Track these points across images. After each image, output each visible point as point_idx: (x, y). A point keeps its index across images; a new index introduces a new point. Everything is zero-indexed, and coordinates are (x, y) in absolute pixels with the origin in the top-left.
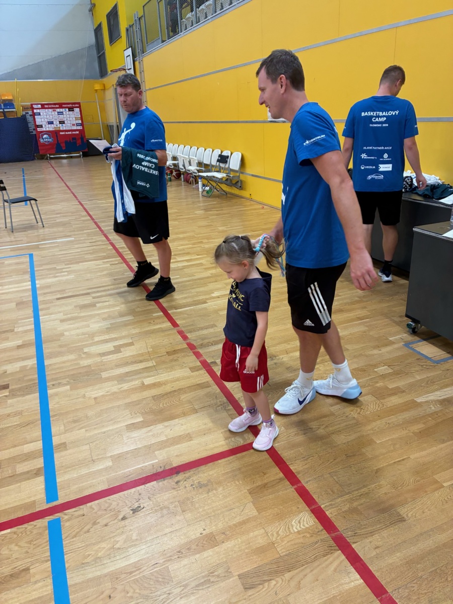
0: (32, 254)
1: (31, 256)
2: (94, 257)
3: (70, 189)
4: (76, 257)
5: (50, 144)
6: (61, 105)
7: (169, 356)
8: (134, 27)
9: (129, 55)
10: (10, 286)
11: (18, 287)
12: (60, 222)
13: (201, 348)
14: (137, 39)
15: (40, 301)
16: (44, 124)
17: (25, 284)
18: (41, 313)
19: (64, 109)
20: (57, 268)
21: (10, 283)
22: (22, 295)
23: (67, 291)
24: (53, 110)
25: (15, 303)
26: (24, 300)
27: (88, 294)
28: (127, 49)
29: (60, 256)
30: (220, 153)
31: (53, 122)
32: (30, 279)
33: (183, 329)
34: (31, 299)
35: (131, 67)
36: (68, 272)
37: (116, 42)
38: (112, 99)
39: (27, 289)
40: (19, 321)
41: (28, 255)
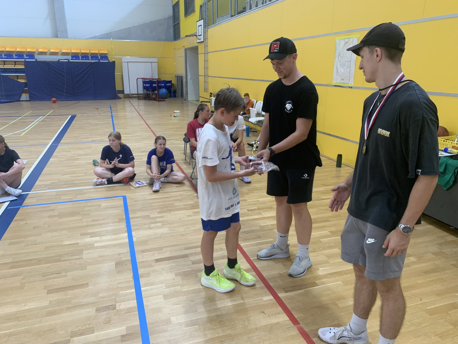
1: (125, 198)
3: (150, 128)
4: (167, 203)
9: (201, 25)
10: (108, 237)
11: (115, 240)
15: (139, 262)
17: (122, 235)
18: (142, 281)
20: (151, 217)
21: (107, 233)
22: (120, 252)
23: (164, 249)
25: (114, 263)
26: (123, 259)
27: (186, 256)
28: (199, 20)
29: (151, 201)
32: (126, 229)
34: (130, 258)
35: (201, 34)
36: (162, 222)
37: (190, 15)
38: (183, 56)
39: (124, 243)
40: (120, 292)
41: (122, 197)
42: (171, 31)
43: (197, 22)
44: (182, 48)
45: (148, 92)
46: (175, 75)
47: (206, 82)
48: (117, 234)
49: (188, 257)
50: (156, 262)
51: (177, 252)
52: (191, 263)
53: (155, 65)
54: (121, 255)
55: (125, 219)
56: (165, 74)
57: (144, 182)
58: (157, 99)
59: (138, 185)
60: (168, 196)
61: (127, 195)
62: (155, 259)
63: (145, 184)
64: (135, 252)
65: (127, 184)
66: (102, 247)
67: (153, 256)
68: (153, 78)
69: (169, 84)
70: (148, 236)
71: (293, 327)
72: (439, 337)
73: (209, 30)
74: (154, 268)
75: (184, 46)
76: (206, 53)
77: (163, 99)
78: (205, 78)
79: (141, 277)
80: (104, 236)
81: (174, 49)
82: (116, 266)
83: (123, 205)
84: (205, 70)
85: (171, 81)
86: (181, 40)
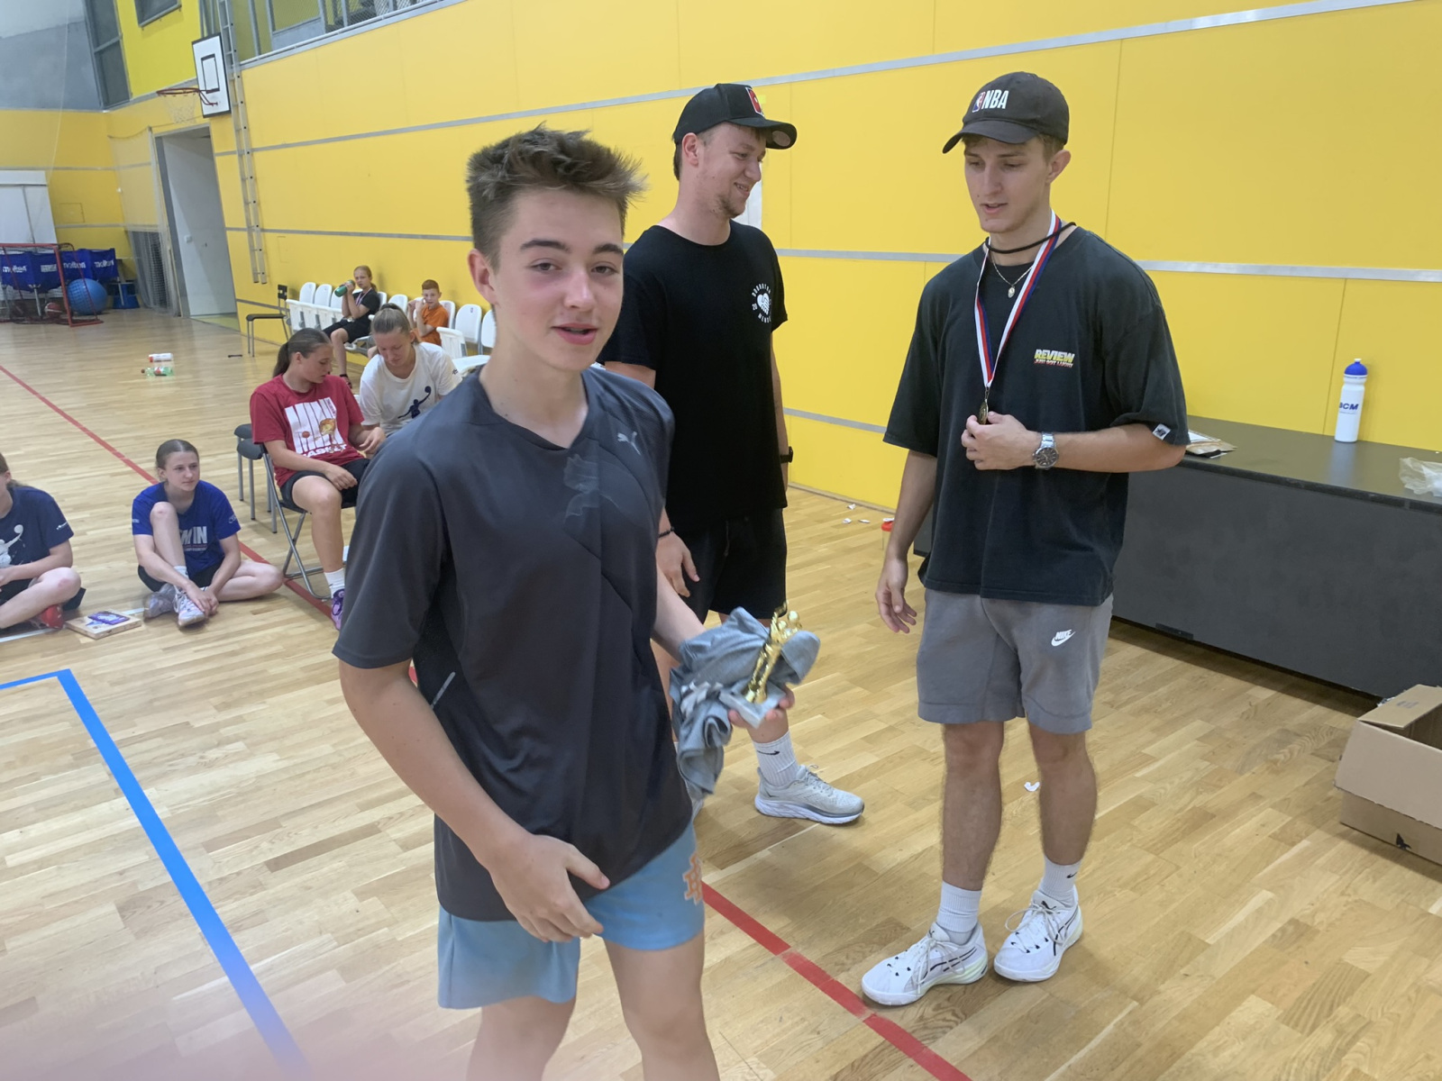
0: (68, 671)
1: (68, 681)
2: (303, 669)
3: (75, 423)
4: (239, 672)
10: (55, 825)
11: (87, 827)
12: (104, 539)
13: (935, 1038)
15: (210, 883)
17: (104, 808)
18: (245, 942)
20: (197, 725)
21: (46, 809)
22: (122, 866)
23: (287, 824)
25: (113, 908)
26: (141, 888)
27: (371, 830)
28: (203, 39)
29: (178, 674)
32: (116, 784)
34: (168, 878)
35: (217, 87)
36: (245, 739)
37: (163, 19)
38: (149, 164)
39: (127, 831)
40: (175, 998)
41: (56, 678)
42: (89, 72)
43: (194, 43)
44: (141, 133)
45: (26, 295)
46: (123, 229)
47: (256, 250)
48: (85, 807)
49: (379, 831)
50: (272, 871)
51: (336, 823)
52: (397, 849)
53: (40, 197)
54: (126, 874)
55: (98, 750)
56: (86, 226)
57: (126, 613)
58: (67, 317)
59: (104, 628)
60: (236, 647)
61: (76, 668)
62: (265, 862)
63: (133, 620)
64: (183, 854)
65: (61, 628)
66: (41, 863)
67: (254, 853)
68: (37, 242)
69: (105, 263)
70: (210, 793)
71: (772, 959)
72: (1132, 889)
73: (245, 73)
74: (272, 891)
75: (150, 129)
76: (245, 153)
77: (92, 314)
78: (250, 236)
79: (238, 930)
80: (33, 823)
81: (111, 137)
82: (123, 917)
83: (70, 702)
84: (247, 211)
85: (112, 251)
86: (137, 106)
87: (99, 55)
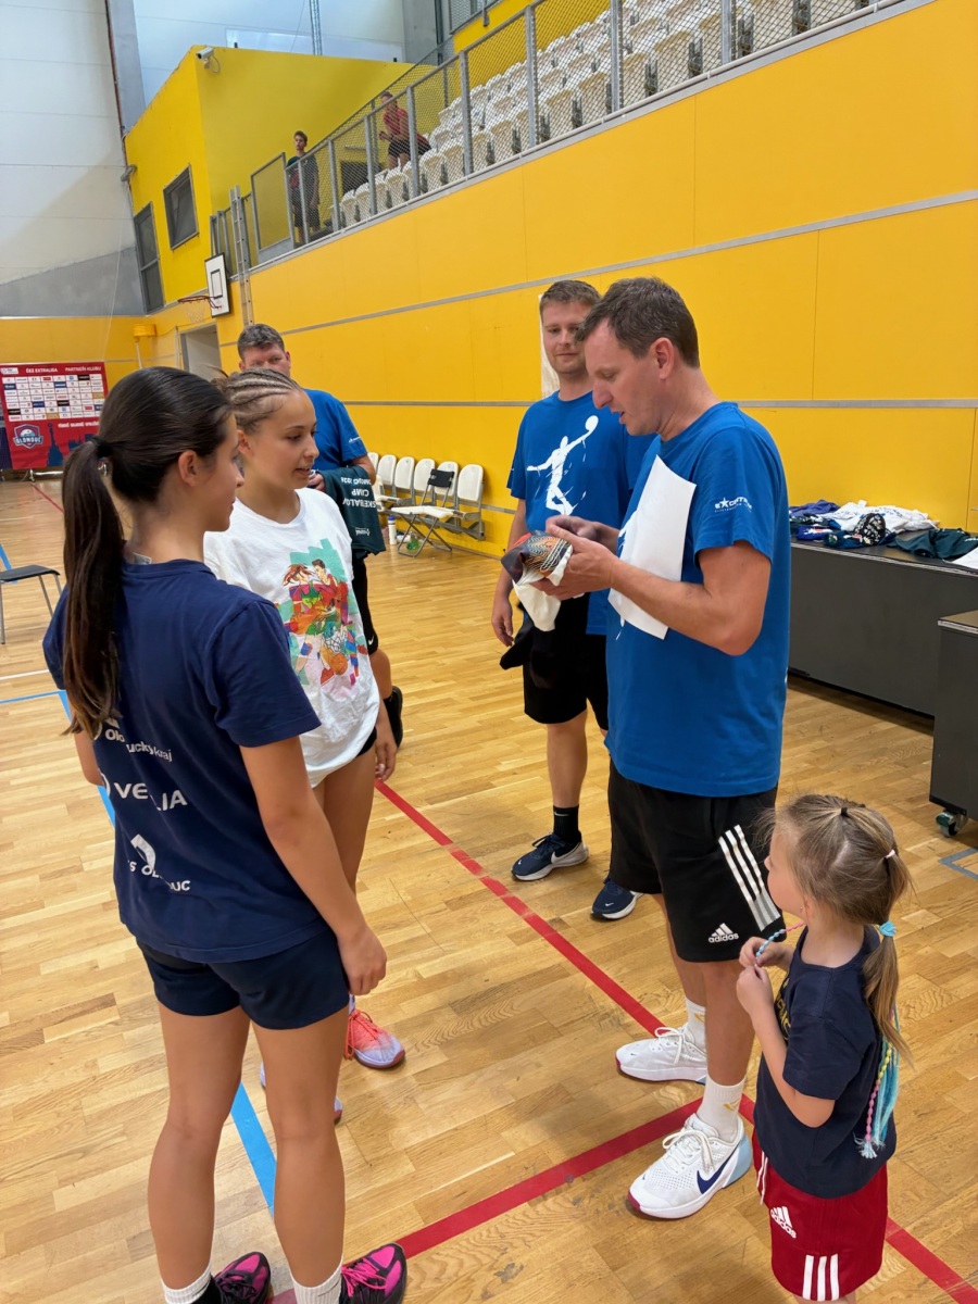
5: (37, 448)
6: (62, 369)
7: (453, 910)
8: (230, 215)
9: (218, 270)
14: (238, 239)
16: (23, 407)
19: (68, 377)
24: (45, 379)
26: (83, 798)
28: (213, 257)
30: (433, 467)
31: (43, 402)
33: (465, 849)
35: (220, 294)
37: (187, 243)
38: (172, 355)
40: (86, 847)
42: (137, 287)
43: (206, 261)
44: (172, 331)
71: (440, 848)
75: (177, 328)
86: (167, 311)
87: (144, 273)
